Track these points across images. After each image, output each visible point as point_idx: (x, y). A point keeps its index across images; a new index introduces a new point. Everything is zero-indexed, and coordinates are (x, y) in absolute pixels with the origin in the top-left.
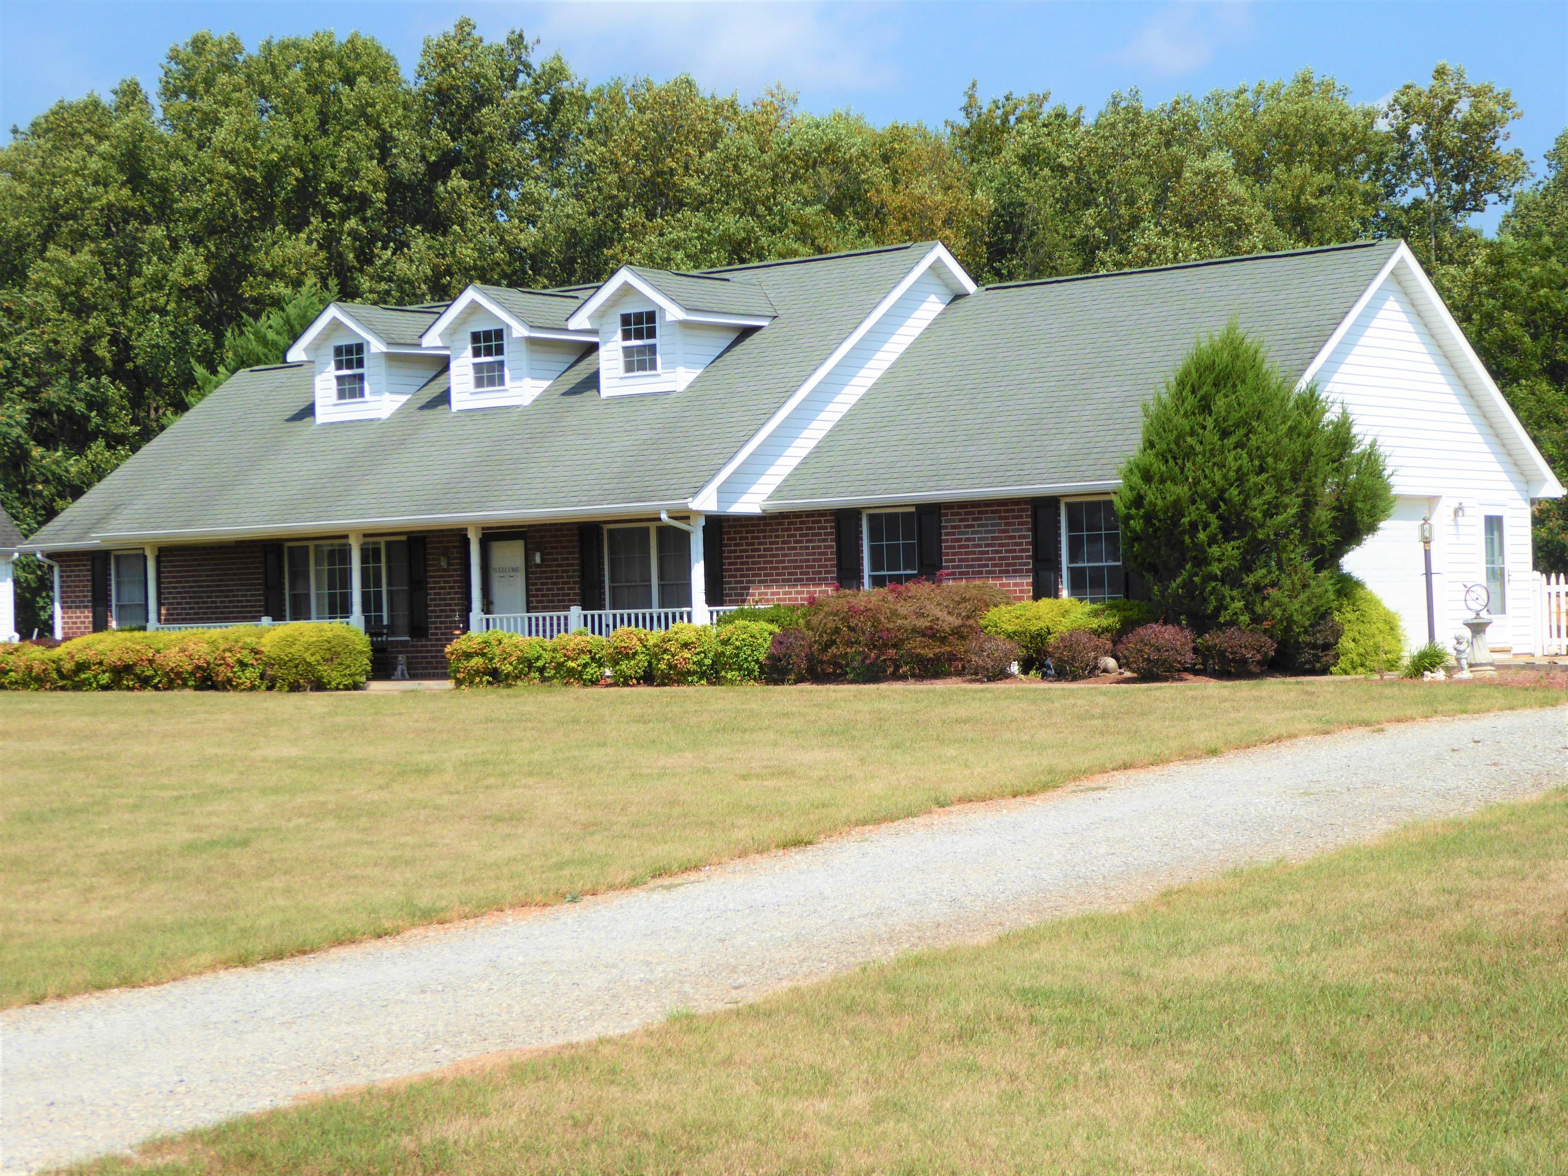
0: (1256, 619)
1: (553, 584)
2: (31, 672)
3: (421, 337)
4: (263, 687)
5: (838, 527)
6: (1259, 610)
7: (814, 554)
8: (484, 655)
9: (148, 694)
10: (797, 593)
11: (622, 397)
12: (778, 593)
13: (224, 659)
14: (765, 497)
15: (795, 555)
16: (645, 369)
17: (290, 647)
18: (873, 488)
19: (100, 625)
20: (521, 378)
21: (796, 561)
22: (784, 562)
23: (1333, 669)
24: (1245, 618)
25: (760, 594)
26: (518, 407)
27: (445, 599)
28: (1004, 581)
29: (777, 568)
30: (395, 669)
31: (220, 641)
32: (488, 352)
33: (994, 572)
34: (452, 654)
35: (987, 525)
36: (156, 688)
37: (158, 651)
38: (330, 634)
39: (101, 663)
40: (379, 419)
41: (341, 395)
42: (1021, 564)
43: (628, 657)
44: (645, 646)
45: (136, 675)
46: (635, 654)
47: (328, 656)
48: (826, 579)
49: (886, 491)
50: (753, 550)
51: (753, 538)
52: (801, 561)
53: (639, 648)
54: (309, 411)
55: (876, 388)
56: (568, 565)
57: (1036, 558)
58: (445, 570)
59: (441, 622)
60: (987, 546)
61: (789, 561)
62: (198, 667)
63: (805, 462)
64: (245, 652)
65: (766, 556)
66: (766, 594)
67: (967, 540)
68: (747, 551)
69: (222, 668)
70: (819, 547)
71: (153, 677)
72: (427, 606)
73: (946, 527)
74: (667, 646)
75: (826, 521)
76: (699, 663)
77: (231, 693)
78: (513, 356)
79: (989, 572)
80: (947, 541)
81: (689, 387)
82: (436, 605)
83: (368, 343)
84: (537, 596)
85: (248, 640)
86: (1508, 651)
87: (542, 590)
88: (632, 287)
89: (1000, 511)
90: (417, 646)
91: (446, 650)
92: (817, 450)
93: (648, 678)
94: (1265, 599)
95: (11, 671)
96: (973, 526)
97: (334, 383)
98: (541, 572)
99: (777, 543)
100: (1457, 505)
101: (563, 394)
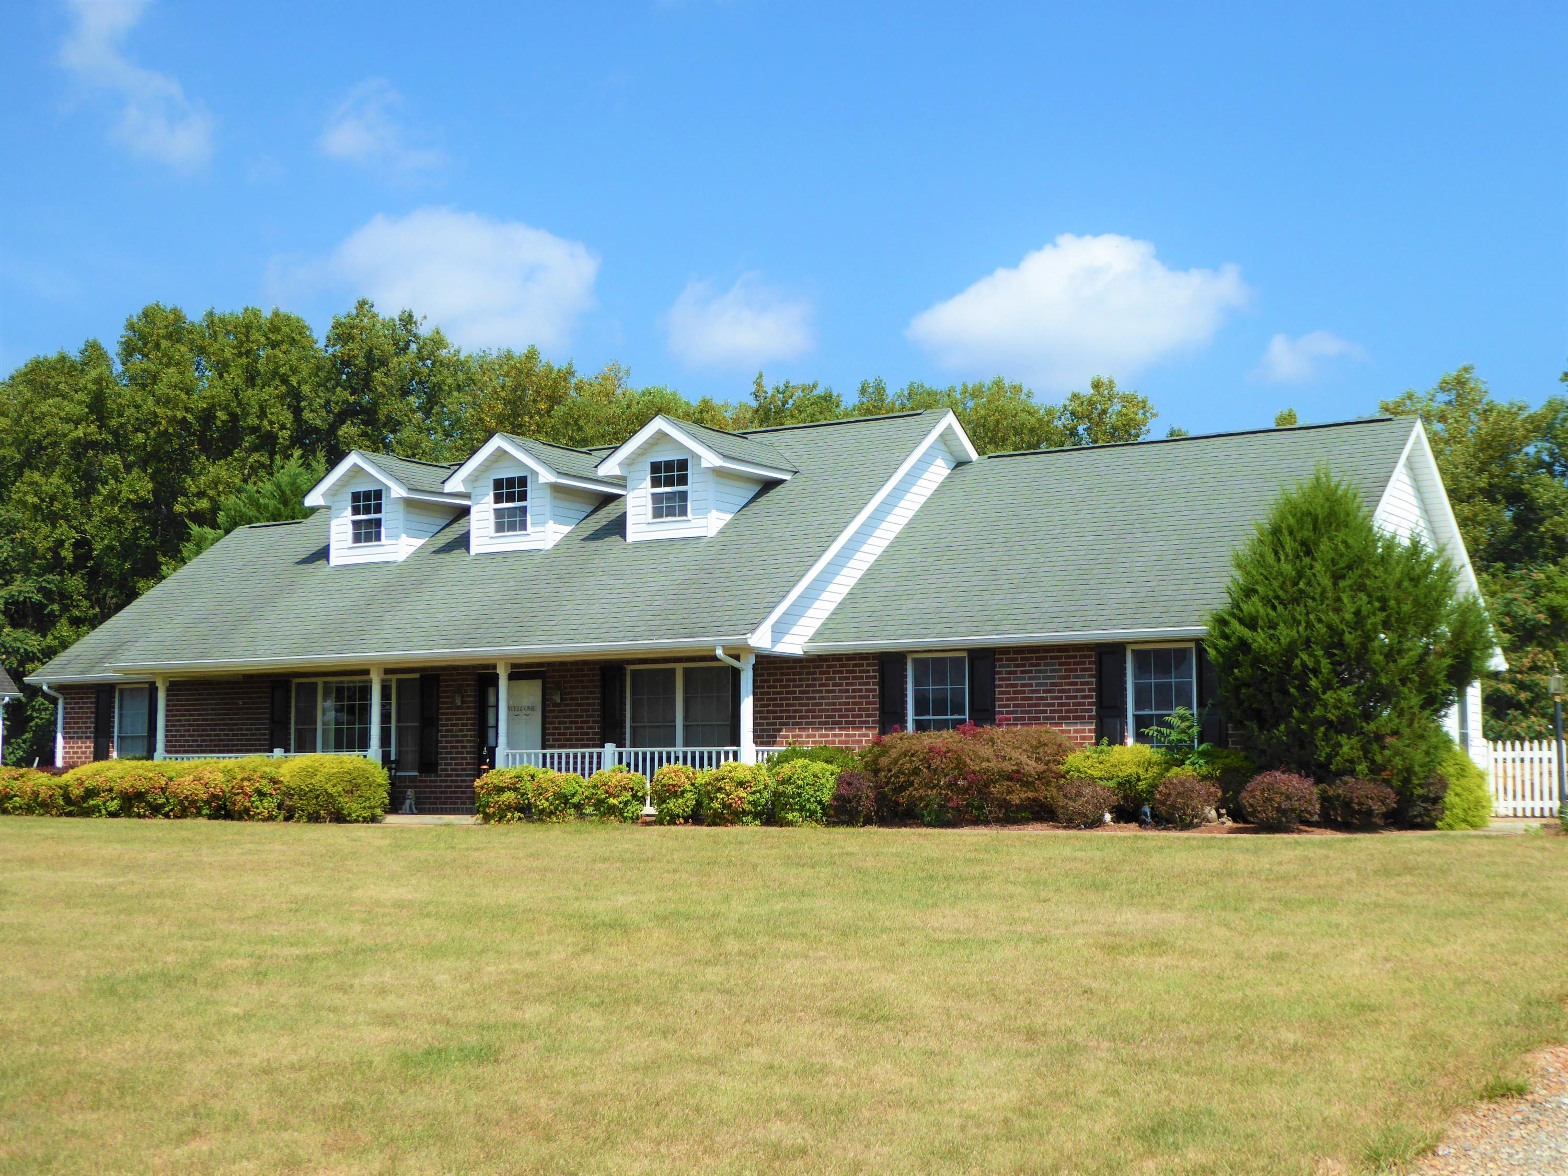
0: (1375, 769)
1: (571, 722)
2: (38, 796)
3: (443, 482)
4: (281, 817)
5: (882, 672)
6: (1379, 759)
7: (855, 697)
8: (516, 790)
9: (160, 821)
10: (835, 735)
11: (651, 541)
12: (814, 736)
13: (242, 788)
14: (806, 639)
15: (834, 698)
16: (674, 515)
17: (312, 777)
18: (923, 631)
19: (101, 754)
20: (544, 523)
21: (834, 704)
22: (821, 704)
23: (1439, 824)
24: (1362, 767)
25: (794, 736)
26: (539, 550)
27: (457, 736)
28: (1064, 727)
29: (814, 711)
30: (403, 803)
31: (237, 770)
32: (510, 498)
33: (1053, 718)
34: (482, 788)
35: (1046, 671)
36: (167, 816)
37: (171, 779)
38: (351, 766)
39: (111, 790)
40: (395, 562)
41: (357, 538)
42: (1083, 711)
43: (676, 795)
44: (693, 785)
45: (148, 803)
46: (683, 792)
47: (349, 788)
48: (867, 722)
49: (939, 634)
50: (787, 693)
51: (788, 680)
52: (840, 704)
53: (688, 787)
54: (323, 553)
55: (898, 542)
56: (588, 704)
57: (1100, 704)
58: (458, 708)
59: (452, 759)
60: (1045, 691)
61: (827, 704)
62: (214, 797)
63: (841, 607)
64: (264, 782)
65: (802, 699)
66: (801, 736)
67: (1023, 685)
68: (781, 693)
69: (239, 797)
70: (861, 690)
71: (163, 806)
72: (438, 742)
73: (1000, 673)
74: (721, 784)
75: (868, 665)
76: (754, 803)
77: (249, 823)
78: (536, 501)
79: (1046, 718)
80: (1001, 686)
81: (720, 533)
82: (447, 742)
83: (388, 488)
84: (554, 734)
85: (267, 770)
87: (559, 728)
88: (666, 435)
89: (1061, 657)
90: (425, 781)
91: (476, 784)
92: (851, 596)
93: (696, 817)
94: (1383, 748)
95: (15, 796)
96: (1031, 672)
97: (350, 528)
98: (559, 711)
99: (815, 686)
101: (584, 540)
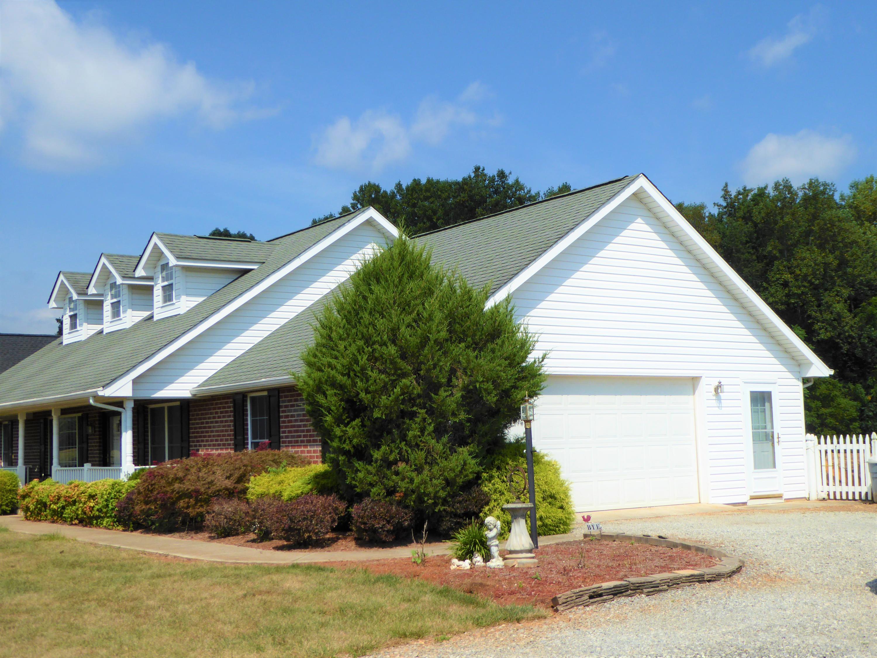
3: (88, 289)
5: (235, 407)
7: (225, 426)
14: (196, 385)
15: (218, 426)
16: (170, 300)
20: (126, 311)
22: (213, 432)
26: (124, 329)
28: (309, 448)
29: (211, 436)
32: (116, 296)
33: (304, 441)
40: (81, 341)
48: (230, 444)
51: (201, 414)
52: (220, 431)
60: (300, 421)
61: (216, 431)
65: (206, 427)
67: (292, 416)
68: (199, 424)
70: (228, 421)
72: (88, 458)
73: (282, 407)
75: (230, 402)
78: (124, 297)
79: (301, 441)
80: (282, 417)
86: (780, 497)
92: (248, 351)
96: (294, 406)
97: (69, 321)
99: (211, 418)
100: (717, 384)
